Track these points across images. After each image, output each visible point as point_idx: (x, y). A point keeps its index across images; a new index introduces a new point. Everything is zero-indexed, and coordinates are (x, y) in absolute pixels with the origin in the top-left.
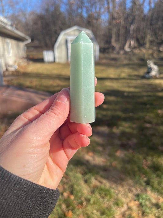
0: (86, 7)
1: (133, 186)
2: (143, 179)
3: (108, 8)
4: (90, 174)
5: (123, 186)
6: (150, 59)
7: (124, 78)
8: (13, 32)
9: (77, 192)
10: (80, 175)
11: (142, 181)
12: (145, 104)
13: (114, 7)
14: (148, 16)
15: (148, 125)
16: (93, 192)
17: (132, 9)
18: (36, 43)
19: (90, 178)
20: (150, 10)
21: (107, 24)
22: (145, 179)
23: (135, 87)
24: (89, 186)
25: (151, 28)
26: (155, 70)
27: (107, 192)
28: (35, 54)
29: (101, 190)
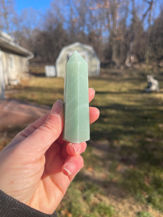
0: (88, 25)
1: (134, 204)
2: (144, 196)
3: (109, 26)
4: (89, 191)
5: (123, 204)
6: (150, 74)
7: (125, 93)
8: (17, 48)
9: (76, 210)
10: (78, 192)
11: (143, 198)
12: (146, 118)
13: (114, 25)
14: (147, 33)
15: (149, 140)
16: (92, 210)
17: (132, 27)
18: (39, 58)
19: (89, 195)
20: (150, 27)
21: (107, 41)
22: (147, 196)
23: (136, 101)
24: (88, 203)
25: (151, 45)
26: (155, 85)
27: (107, 210)
28: (38, 69)
29: (101, 207)
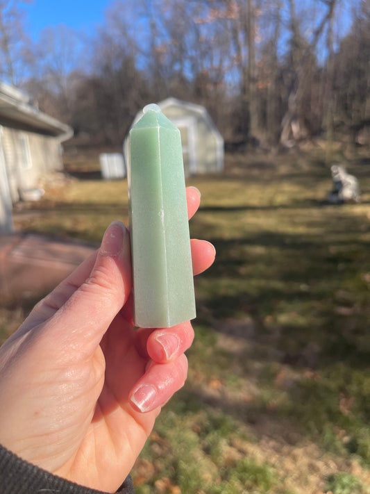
0: (192, 59)
1: (318, 458)
2: (341, 440)
3: (239, 59)
4: (216, 433)
5: (295, 459)
6: (336, 163)
7: (283, 206)
8: (34, 118)
9: (189, 478)
10: (192, 436)
11: (338, 444)
13: (251, 56)
14: (326, 70)
15: (344, 311)
16: (225, 477)
17: (290, 58)
18: (85, 137)
19: (215, 443)
20: (331, 56)
21: (237, 93)
22: (346, 439)
23: (311, 224)
24: (216, 463)
25: (335, 96)
27: (258, 475)
28: (83, 163)
29: (245, 470)
